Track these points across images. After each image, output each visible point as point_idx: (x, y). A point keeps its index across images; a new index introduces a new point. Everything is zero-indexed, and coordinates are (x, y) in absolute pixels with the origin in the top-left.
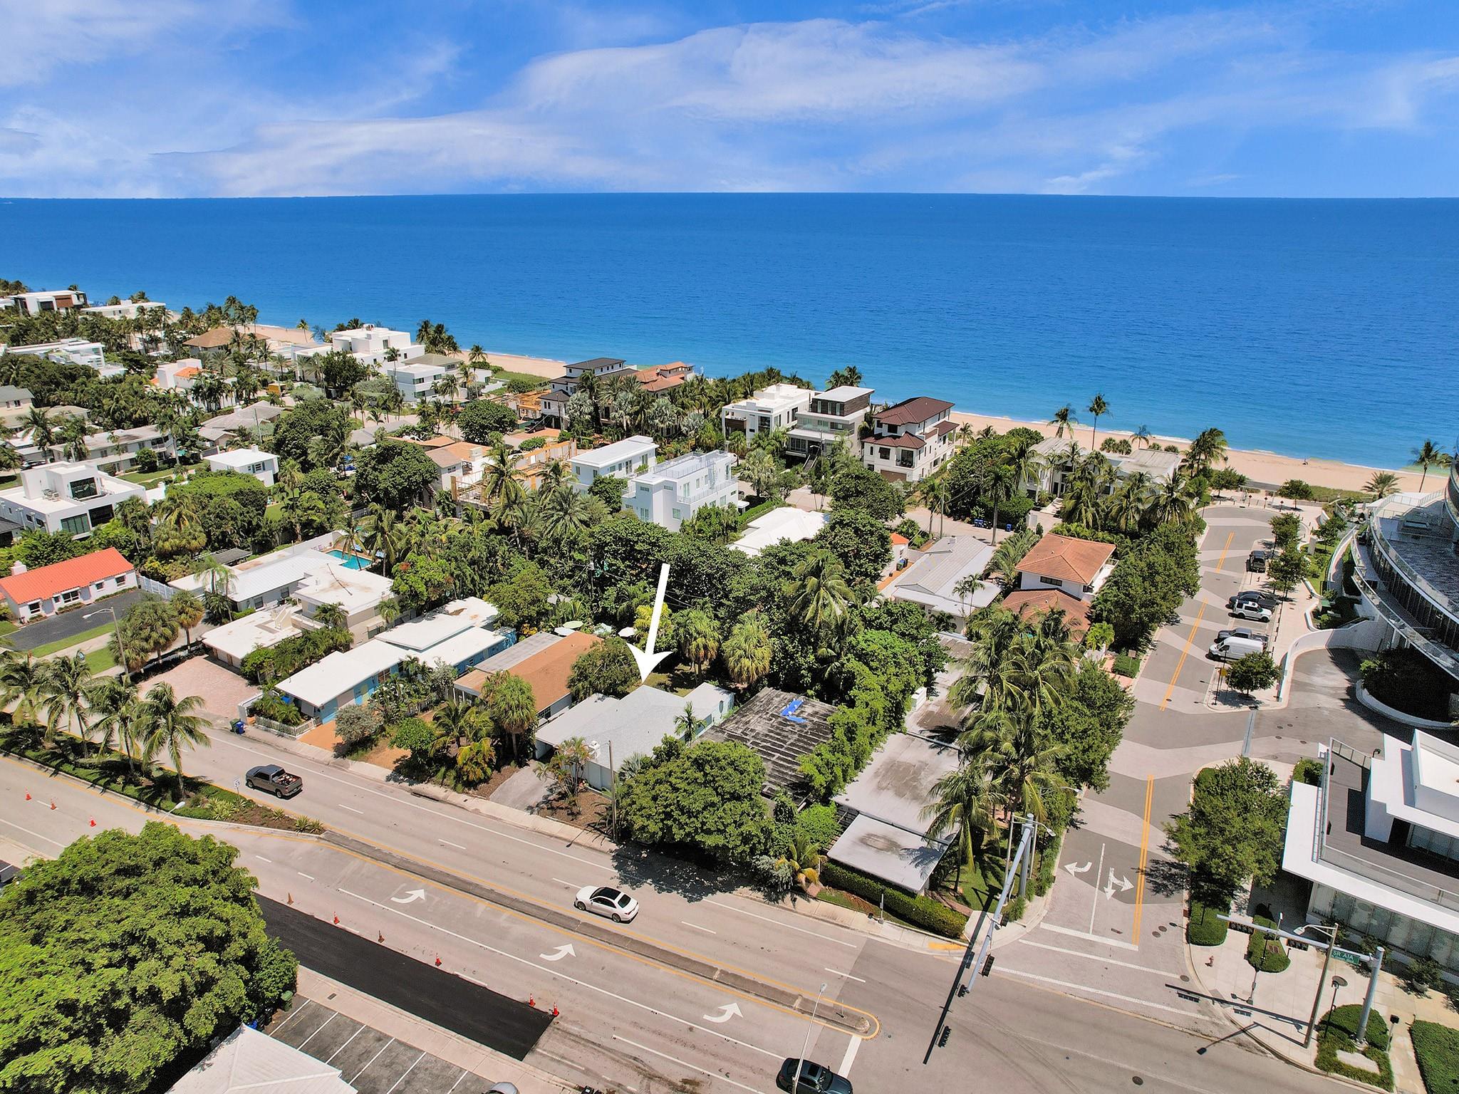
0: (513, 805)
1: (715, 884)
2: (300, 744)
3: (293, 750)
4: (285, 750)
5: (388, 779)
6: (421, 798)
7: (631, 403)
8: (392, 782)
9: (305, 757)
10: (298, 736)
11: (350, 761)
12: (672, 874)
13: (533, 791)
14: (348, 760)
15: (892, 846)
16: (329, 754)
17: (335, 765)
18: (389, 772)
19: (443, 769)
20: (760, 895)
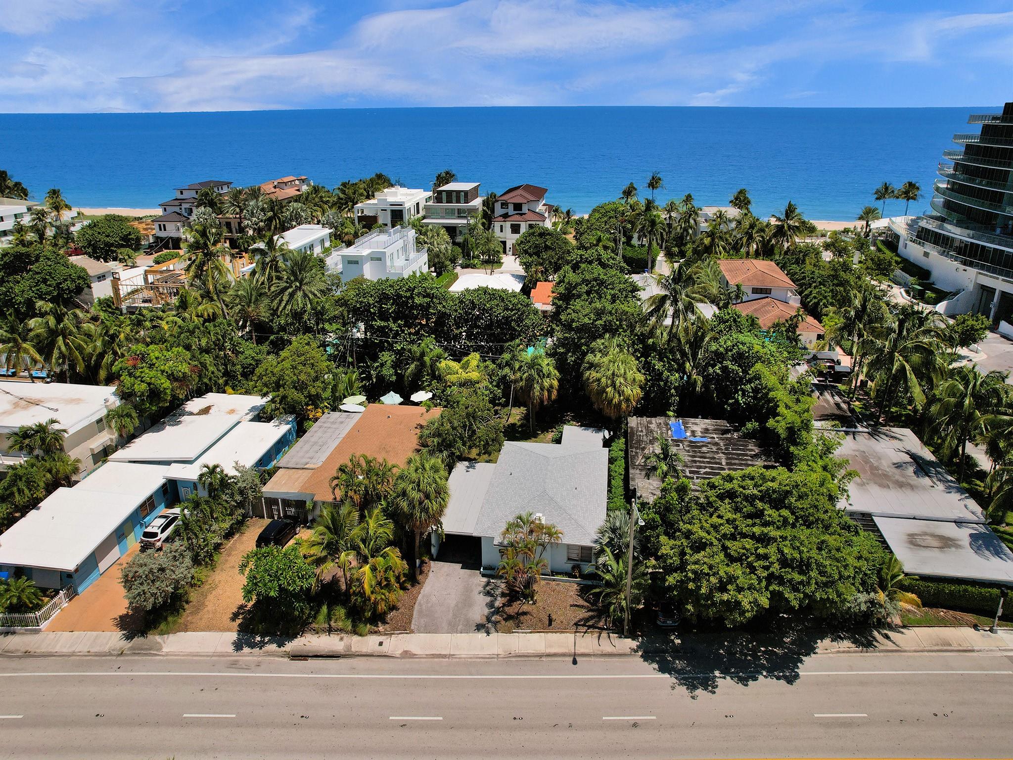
0: (453, 629)
1: (788, 648)
2: (52, 635)
3: (43, 649)
4: (27, 654)
5: (238, 646)
6: (311, 662)
7: (263, 210)
8: (246, 650)
9: (73, 654)
10: (44, 625)
11: (158, 638)
12: (730, 653)
13: (466, 602)
14: (154, 638)
15: (947, 543)
16: (114, 639)
17: (135, 652)
18: (233, 636)
19: (325, 609)
20: (846, 644)
